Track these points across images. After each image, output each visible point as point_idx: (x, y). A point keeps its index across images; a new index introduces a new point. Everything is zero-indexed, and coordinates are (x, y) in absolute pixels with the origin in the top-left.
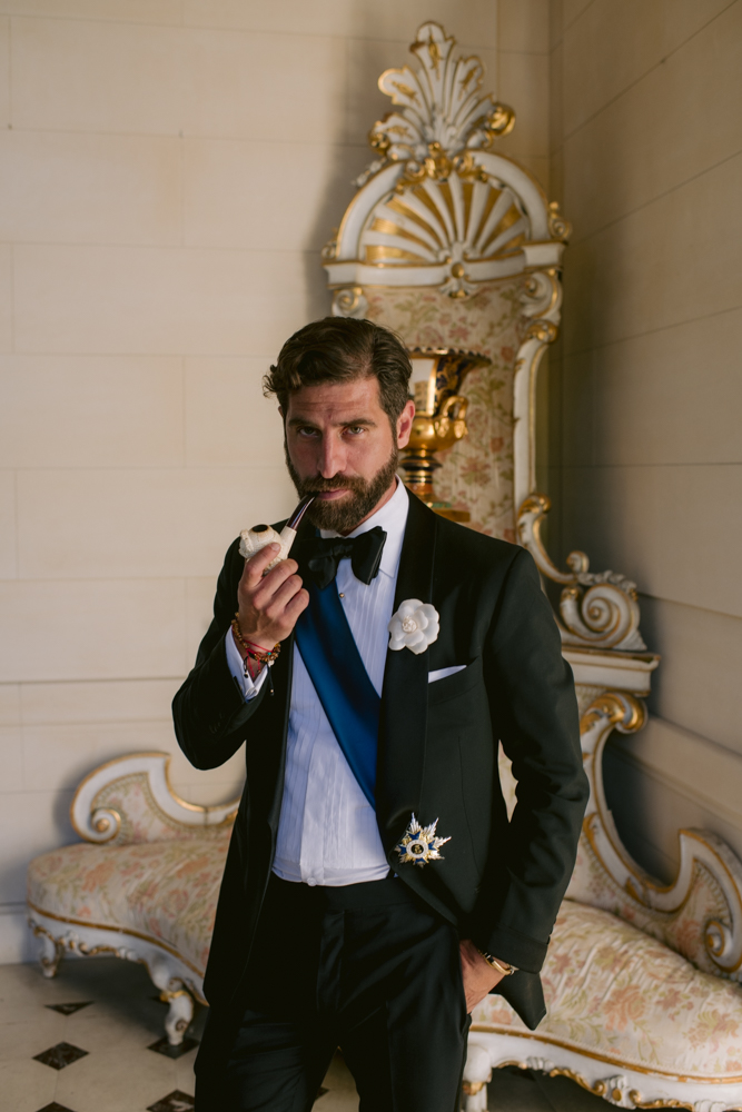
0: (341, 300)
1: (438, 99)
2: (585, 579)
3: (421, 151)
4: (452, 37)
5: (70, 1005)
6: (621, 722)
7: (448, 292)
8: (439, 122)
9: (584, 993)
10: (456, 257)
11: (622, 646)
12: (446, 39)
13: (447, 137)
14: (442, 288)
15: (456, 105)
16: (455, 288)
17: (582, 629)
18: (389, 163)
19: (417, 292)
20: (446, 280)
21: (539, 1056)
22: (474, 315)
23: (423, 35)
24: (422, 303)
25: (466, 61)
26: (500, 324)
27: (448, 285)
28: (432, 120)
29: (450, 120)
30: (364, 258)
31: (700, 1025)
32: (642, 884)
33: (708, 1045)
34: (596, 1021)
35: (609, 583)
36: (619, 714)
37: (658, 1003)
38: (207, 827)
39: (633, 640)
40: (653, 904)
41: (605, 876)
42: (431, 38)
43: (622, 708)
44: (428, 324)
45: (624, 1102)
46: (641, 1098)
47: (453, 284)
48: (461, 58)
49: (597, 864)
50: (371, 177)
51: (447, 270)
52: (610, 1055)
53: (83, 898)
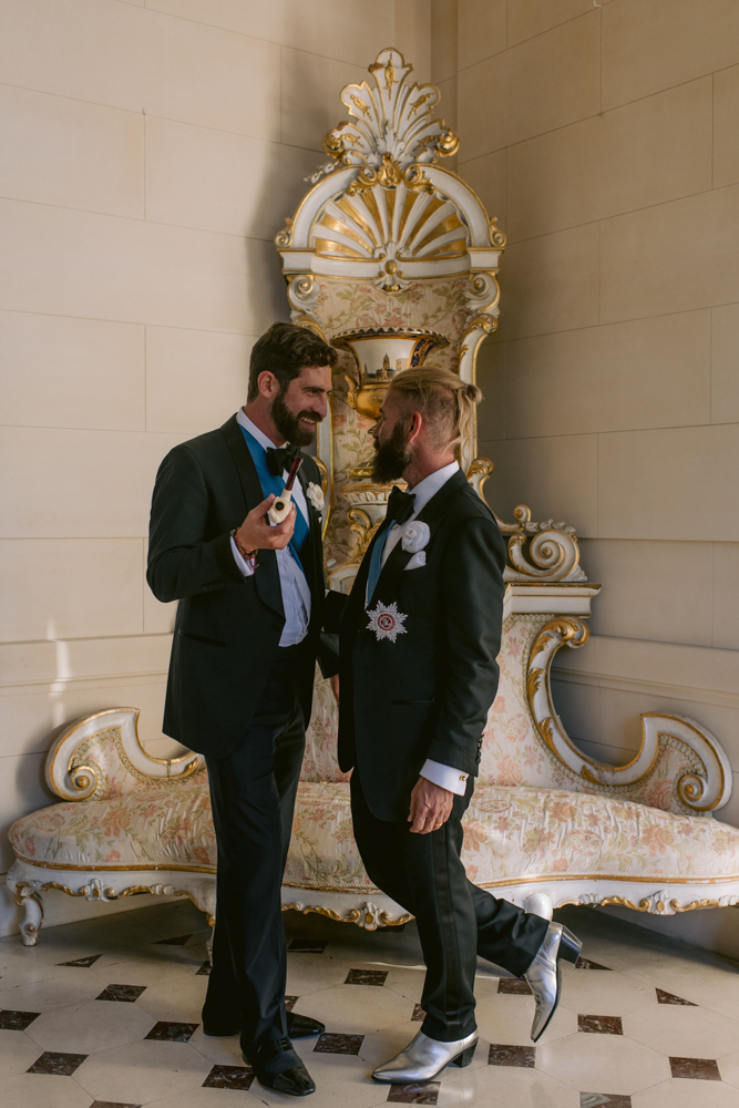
0: (299, 284)
1: (388, 117)
2: (531, 527)
3: (373, 159)
4: (410, 66)
5: (84, 960)
6: (572, 639)
7: (382, 286)
8: (390, 137)
9: (622, 835)
10: (390, 256)
11: (568, 579)
12: (404, 66)
13: (399, 150)
14: (377, 282)
15: (405, 124)
16: (388, 283)
17: (530, 569)
18: (343, 165)
19: (354, 283)
20: (381, 275)
21: (589, 893)
22: (407, 307)
23: (383, 59)
24: (359, 293)
25: (420, 88)
26: (434, 316)
27: (383, 279)
28: (385, 133)
29: (399, 136)
30: (314, 248)
31: (718, 840)
32: (596, 769)
33: (729, 853)
34: (640, 852)
35: (552, 528)
36: (570, 632)
37: (679, 832)
38: (170, 779)
39: (576, 572)
40: (609, 782)
41: (563, 768)
42: (389, 64)
43: (575, 628)
44: (366, 312)
45: (667, 911)
46: (680, 905)
47: (387, 279)
48: (415, 84)
49: (555, 759)
50: (324, 176)
51: (382, 264)
52: (654, 875)
53: (109, 843)
